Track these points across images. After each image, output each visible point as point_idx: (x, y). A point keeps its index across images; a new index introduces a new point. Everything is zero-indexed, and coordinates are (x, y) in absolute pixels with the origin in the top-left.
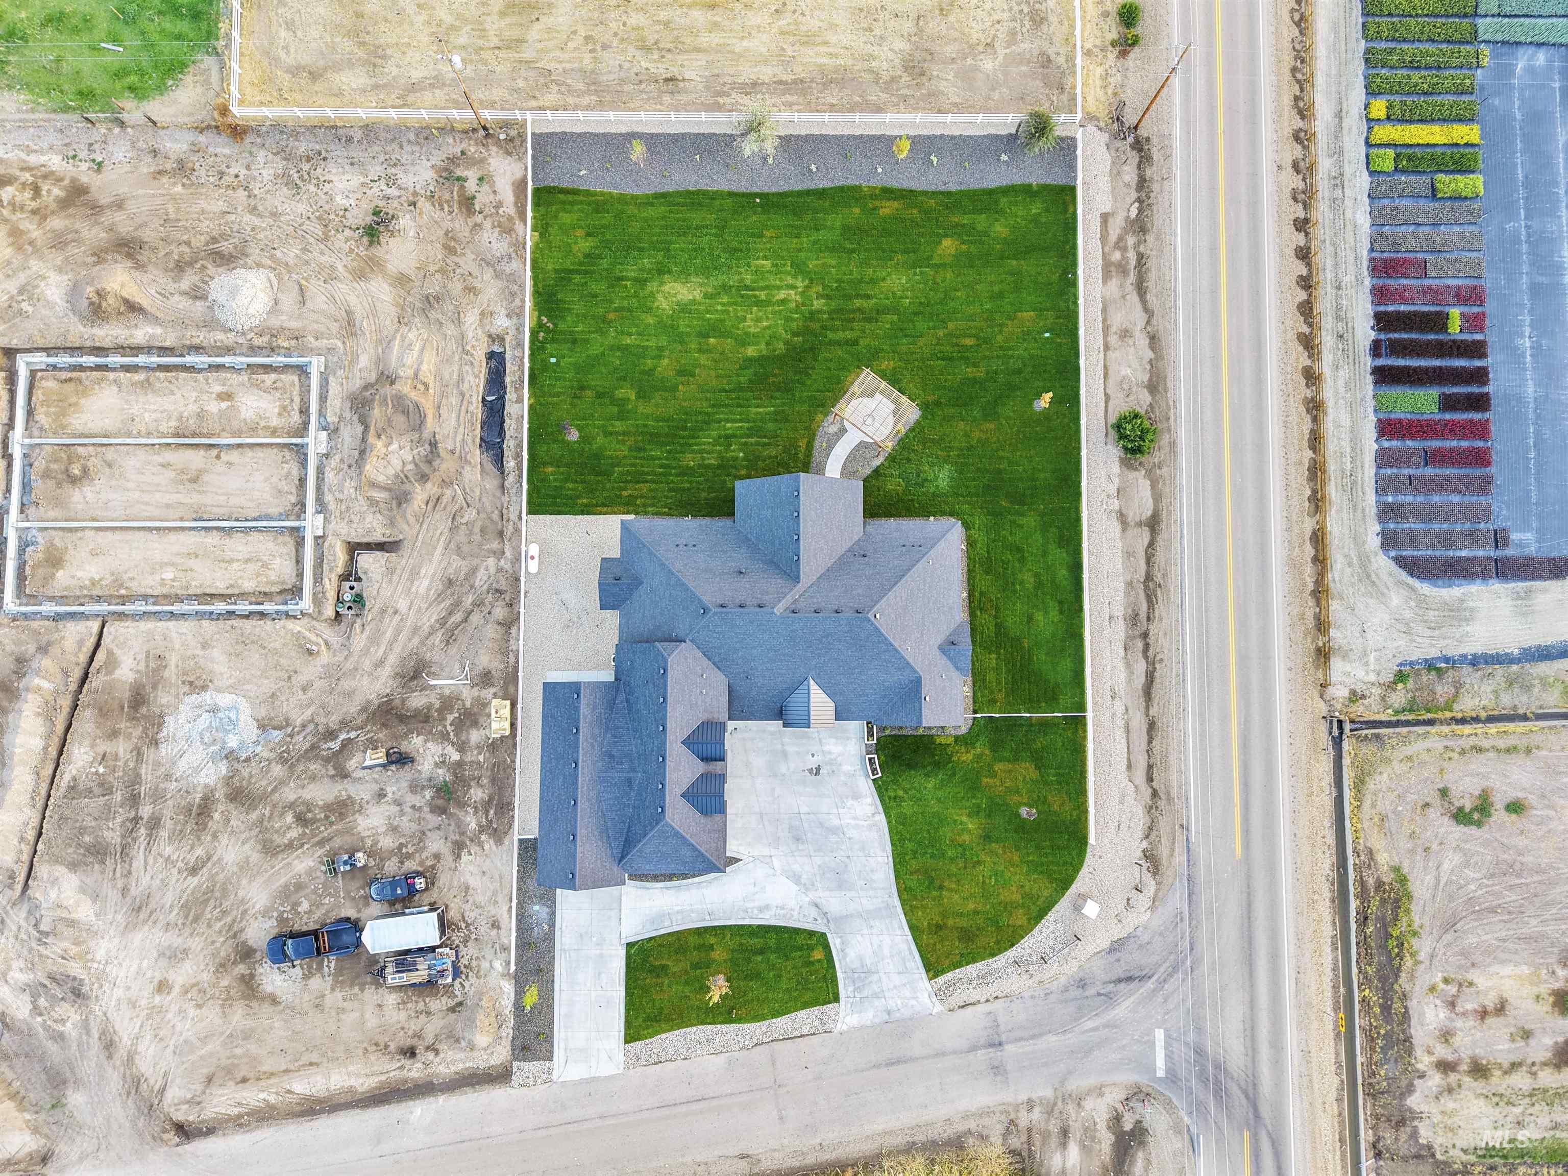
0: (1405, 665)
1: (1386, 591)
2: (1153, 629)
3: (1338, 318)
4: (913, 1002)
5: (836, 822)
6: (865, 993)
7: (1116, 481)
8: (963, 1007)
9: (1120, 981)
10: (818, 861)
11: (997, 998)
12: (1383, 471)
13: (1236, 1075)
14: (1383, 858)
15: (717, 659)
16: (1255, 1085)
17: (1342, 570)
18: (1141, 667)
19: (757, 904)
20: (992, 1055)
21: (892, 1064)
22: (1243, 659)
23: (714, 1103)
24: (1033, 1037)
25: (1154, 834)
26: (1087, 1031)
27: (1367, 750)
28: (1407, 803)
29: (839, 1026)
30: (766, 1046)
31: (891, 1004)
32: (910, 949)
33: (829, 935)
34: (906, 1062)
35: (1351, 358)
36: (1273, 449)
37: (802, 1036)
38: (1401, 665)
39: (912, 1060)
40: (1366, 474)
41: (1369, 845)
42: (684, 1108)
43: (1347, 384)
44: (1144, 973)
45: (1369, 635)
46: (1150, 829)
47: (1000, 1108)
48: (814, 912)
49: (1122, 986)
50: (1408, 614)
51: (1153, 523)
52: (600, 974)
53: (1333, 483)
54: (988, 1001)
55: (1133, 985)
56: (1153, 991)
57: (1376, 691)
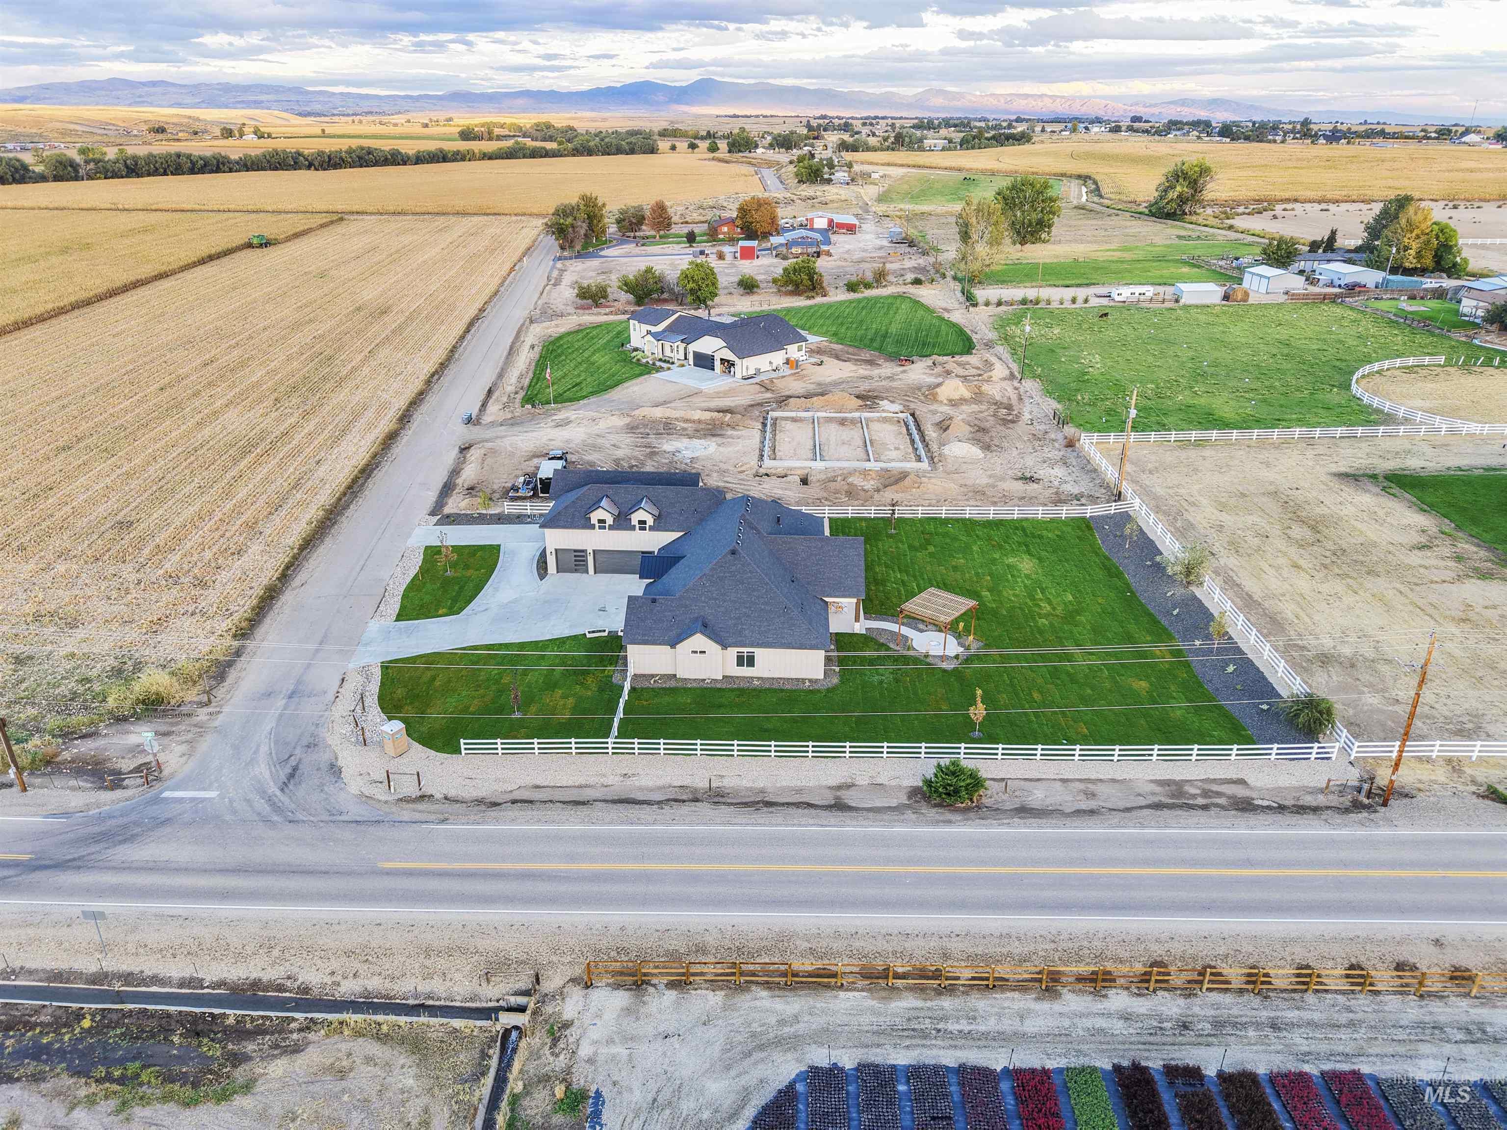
0: (596, 1104)
1: (733, 1073)
2: (703, 808)
3: (1218, 1024)
6: (393, 633)
7: (894, 783)
8: (343, 680)
9: (295, 770)
12: (954, 1079)
13: (108, 851)
14: (278, 1067)
16: (79, 868)
17: (773, 1012)
18: (657, 796)
20: (283, 692)
22: (647, 877)
25: (447, 805)
26: (259, 747)
27: (465, 1059)
28: (349, 1112)
35: (1151, 1039)
36: (963, 919)
38: (598, 1094)
40: (942, 1052)
41: (310, 1049)
43: (1101, 1031)
44: (291, 786)
45: (658, 1044)
46: (456, 802)
49: (289, 771)
50: (687, 1106)
51: (839, 806)
53: (919, 1004)
54: (338, 693)
55: (283, 778)
56: (265, 791)
57: (562, 1061)
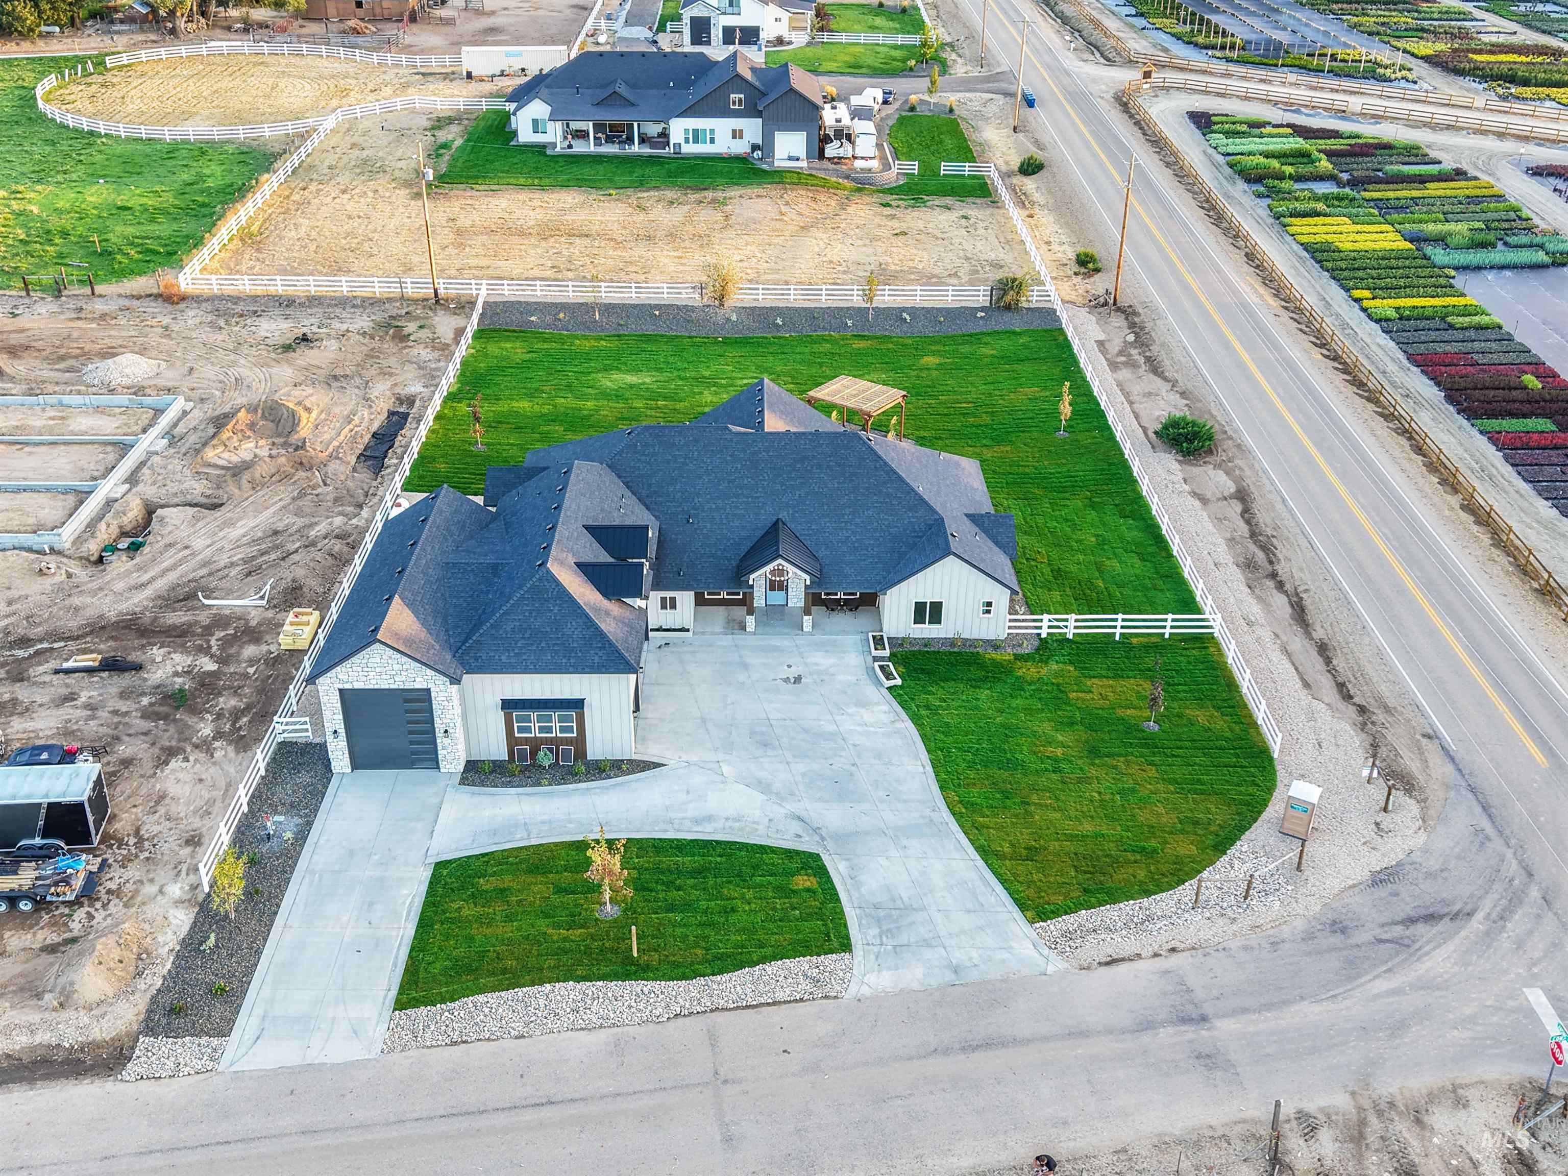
2: (1282, 569)
4: (1006, 955)
5: (832, 728)
6: (904, 939)
7: (1179, 473)
8: (1108, 964)
9: (1411, 921)
10: (801, 767)
11: (1173, 950)
15: (644, 493)
18: (1280, 601)
19: (690, 814)
20: (1190, 1036)
21: (975, 1048)
23: (572, 1110)
24: (1269, 1007)
25: (1383, 752)
26: (1376, 997)
29: (853, 989)
30: (701, 1017)
31: (958, 957)
32: (983, 878)
33: (826, 858)
34: (1004, 1045)
37: (774, 1003)
39: (1015, 1042)
42: (501, 1119)
44: (1456, 908)
46: (1375, 746)
47: (1238, 1129)
48: (795, 827)
49: (1421, 928)
51: (1242, 497)
52: (371, 904)
54: (1156, 955)
55: (1443, 926)
56: (1487, 934)
